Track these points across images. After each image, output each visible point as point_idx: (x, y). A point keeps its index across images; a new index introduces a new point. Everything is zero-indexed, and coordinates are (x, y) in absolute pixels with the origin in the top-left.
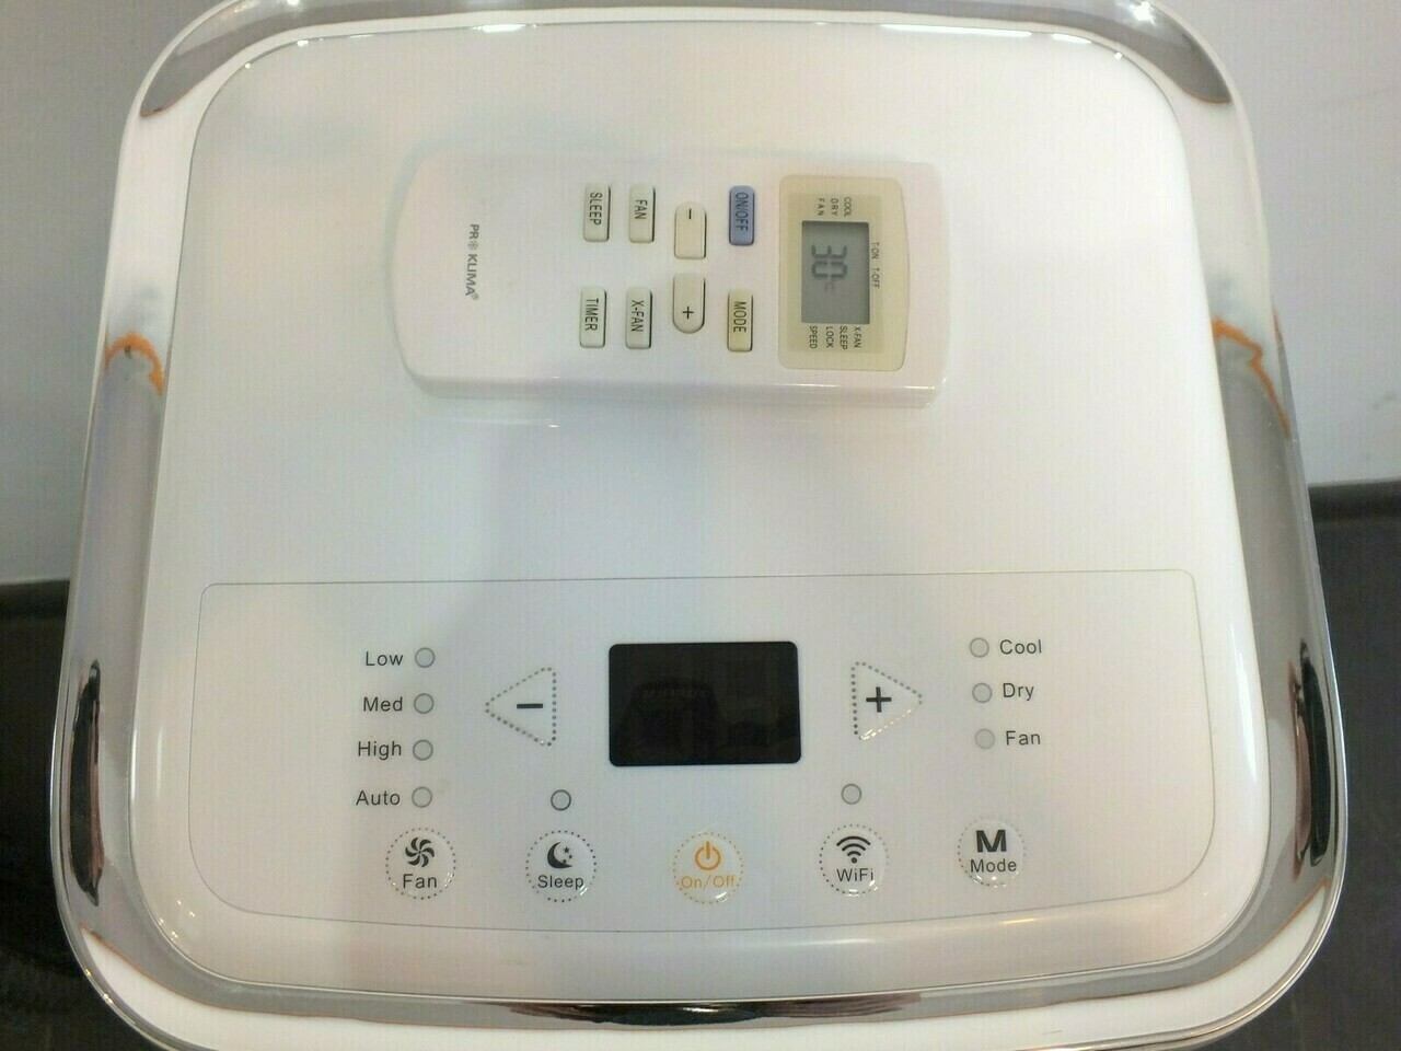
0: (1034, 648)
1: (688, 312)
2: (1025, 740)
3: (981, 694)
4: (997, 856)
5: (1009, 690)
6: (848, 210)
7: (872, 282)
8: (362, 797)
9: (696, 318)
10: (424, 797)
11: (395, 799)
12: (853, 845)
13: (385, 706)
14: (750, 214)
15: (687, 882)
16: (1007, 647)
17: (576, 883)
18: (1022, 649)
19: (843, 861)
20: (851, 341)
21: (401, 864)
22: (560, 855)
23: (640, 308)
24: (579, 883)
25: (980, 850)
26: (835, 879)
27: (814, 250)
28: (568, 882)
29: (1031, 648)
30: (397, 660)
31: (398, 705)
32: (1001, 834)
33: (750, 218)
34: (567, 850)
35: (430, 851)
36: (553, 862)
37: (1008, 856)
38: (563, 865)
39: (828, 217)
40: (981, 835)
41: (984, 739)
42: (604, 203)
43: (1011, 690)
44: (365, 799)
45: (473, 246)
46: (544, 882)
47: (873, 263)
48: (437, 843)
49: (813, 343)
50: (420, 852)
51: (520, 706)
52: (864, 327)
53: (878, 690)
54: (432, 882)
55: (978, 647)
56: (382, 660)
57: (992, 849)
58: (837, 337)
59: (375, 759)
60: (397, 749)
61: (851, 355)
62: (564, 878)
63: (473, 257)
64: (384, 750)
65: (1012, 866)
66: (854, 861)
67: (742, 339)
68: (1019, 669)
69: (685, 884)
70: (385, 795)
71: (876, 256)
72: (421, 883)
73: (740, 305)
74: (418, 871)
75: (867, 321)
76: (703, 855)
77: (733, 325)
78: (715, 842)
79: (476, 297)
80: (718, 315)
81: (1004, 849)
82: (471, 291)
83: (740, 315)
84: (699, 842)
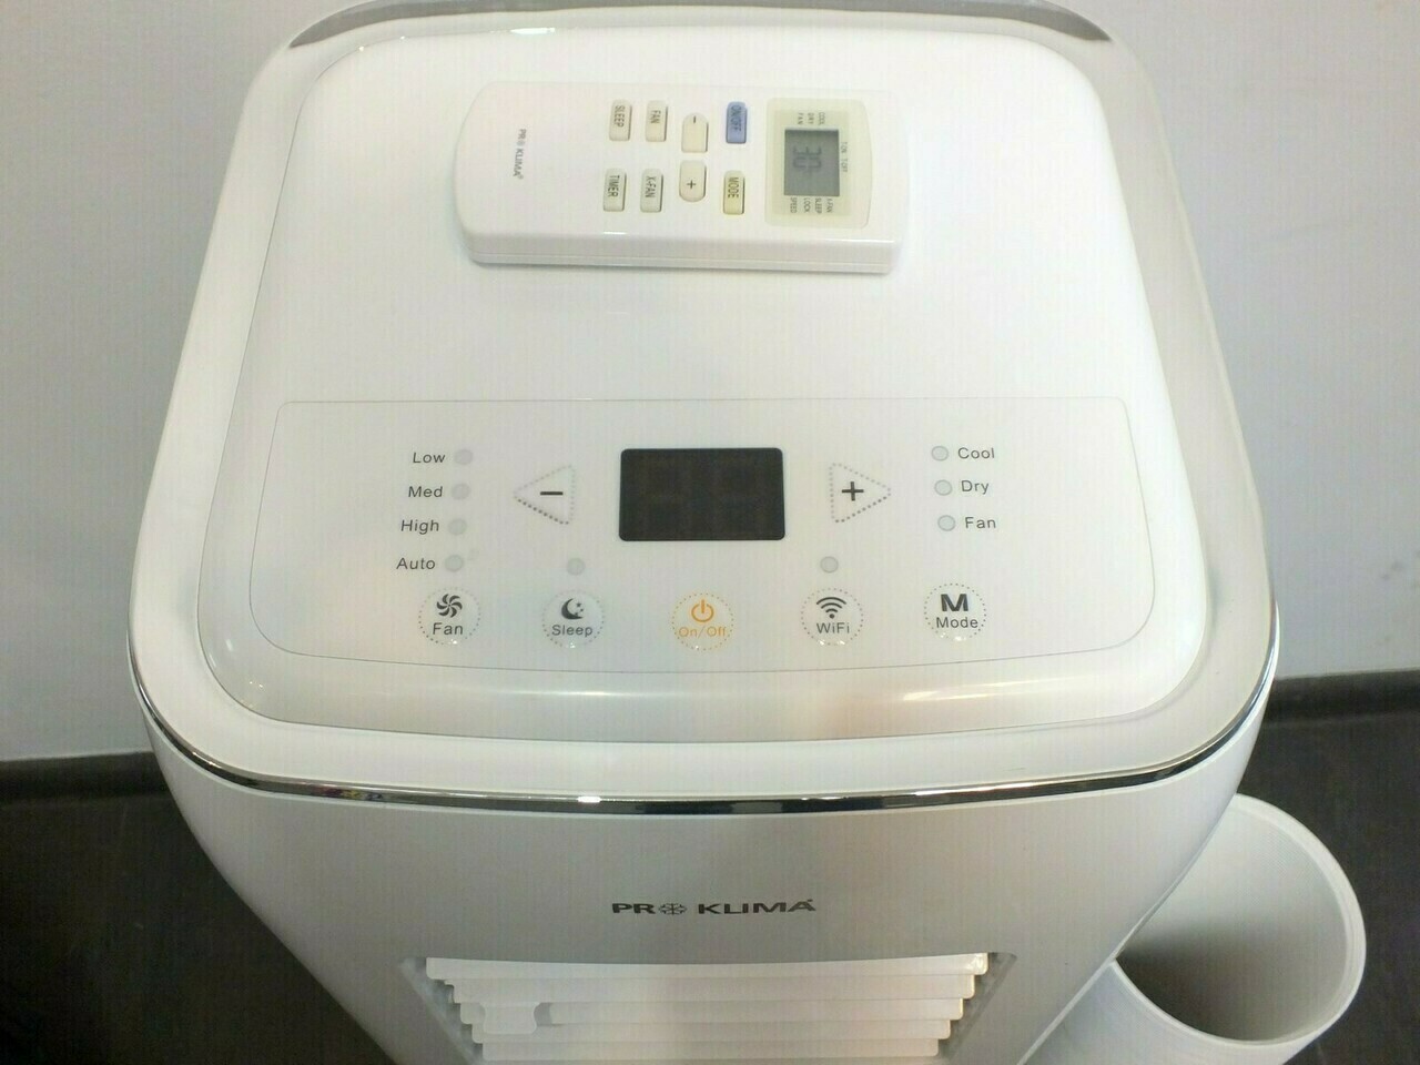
0: (990, 454)
1: (691, 184)
2: (981, 525)
3: (942, 488)
4: (960, 615)
5: (967, 486)
6: (822, 120)
7: (841, 169)
8: (402, 563)
9: (698, 189)
10: (455, 564)
11: (431, 565)
12: (831, 604)
13: (427, 493)
14: (743, 119)
15: (684, 632)
16: (964, 453)
17: (587, 632)
18: (977, 455)
19: (823, 617)
20: (824, 208)
21: (433, 615)
22: (572, 609)
23: (653, 182)
24: (589, 631)
25: (944, 609)
26: (815, 630)
27: (795, 150)
28: (579, 631)
29: (985, 454)
30: (440, 459)
31: (438, 493)
32: (963, 598)
33: (743, 122)
34: (579, 605)
35: (459, 605)
36: (567, 614)
37: (970, 615)
38: (575, 617)
39: (806, 126)
40: (945, 598)
41: (946, 523)
42: (627, 113)
43: (968, 486)
44: (405, 565)
45: (521, 143)
46: (557, 630)
47: (842, 156)
48: (464, 599)
49: (793, 208)
50: (450, 605)
51: (543, 493)
52: (834, 198)
53: (852, 484)
54: (459, 630)
55: (939, 453)
56: (427, 459)
57: (955, 609)
58: (813, 205)
59: (415, 533)
60: (435, 526)
61: (824, 217)
62: (575, 627)
63: (520, 151)
64: (424, 527)
65: (974, 623)
66: (832, 616)
67: (735, 203)
68: (977, 470)
69: (682, 633)
70: (422, 561)
71: (845, 151)
72: (449, 631)
73: (733, 180)
74: (448, 621)
75: (837, 194)
76: (699, 610)
77: (727, 193)
78: (709, 600)
79: (521, 177)
80: (716, 187)
81: (966, 609)
82: (517, 173)
83: (734, 187)
84: (697, 600)
